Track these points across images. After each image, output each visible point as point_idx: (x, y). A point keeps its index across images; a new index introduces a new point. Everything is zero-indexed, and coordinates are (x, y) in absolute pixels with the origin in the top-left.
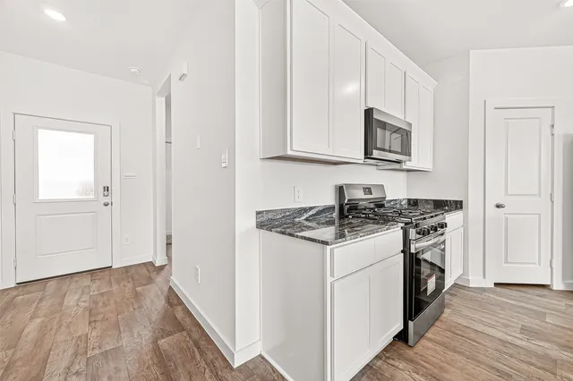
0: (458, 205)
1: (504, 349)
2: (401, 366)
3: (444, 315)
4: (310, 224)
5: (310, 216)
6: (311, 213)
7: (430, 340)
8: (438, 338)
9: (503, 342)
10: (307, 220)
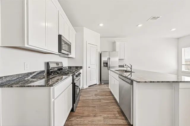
0: (81, 68)
1: (93, 101)
2: (73, 119)
3: (80, 98)
4: (34, 80)
5: (33, 76)
6: (33, 75)
7: (79, 107)
8: (80, 105)
9: (93, 99)
10: (32, 78)
